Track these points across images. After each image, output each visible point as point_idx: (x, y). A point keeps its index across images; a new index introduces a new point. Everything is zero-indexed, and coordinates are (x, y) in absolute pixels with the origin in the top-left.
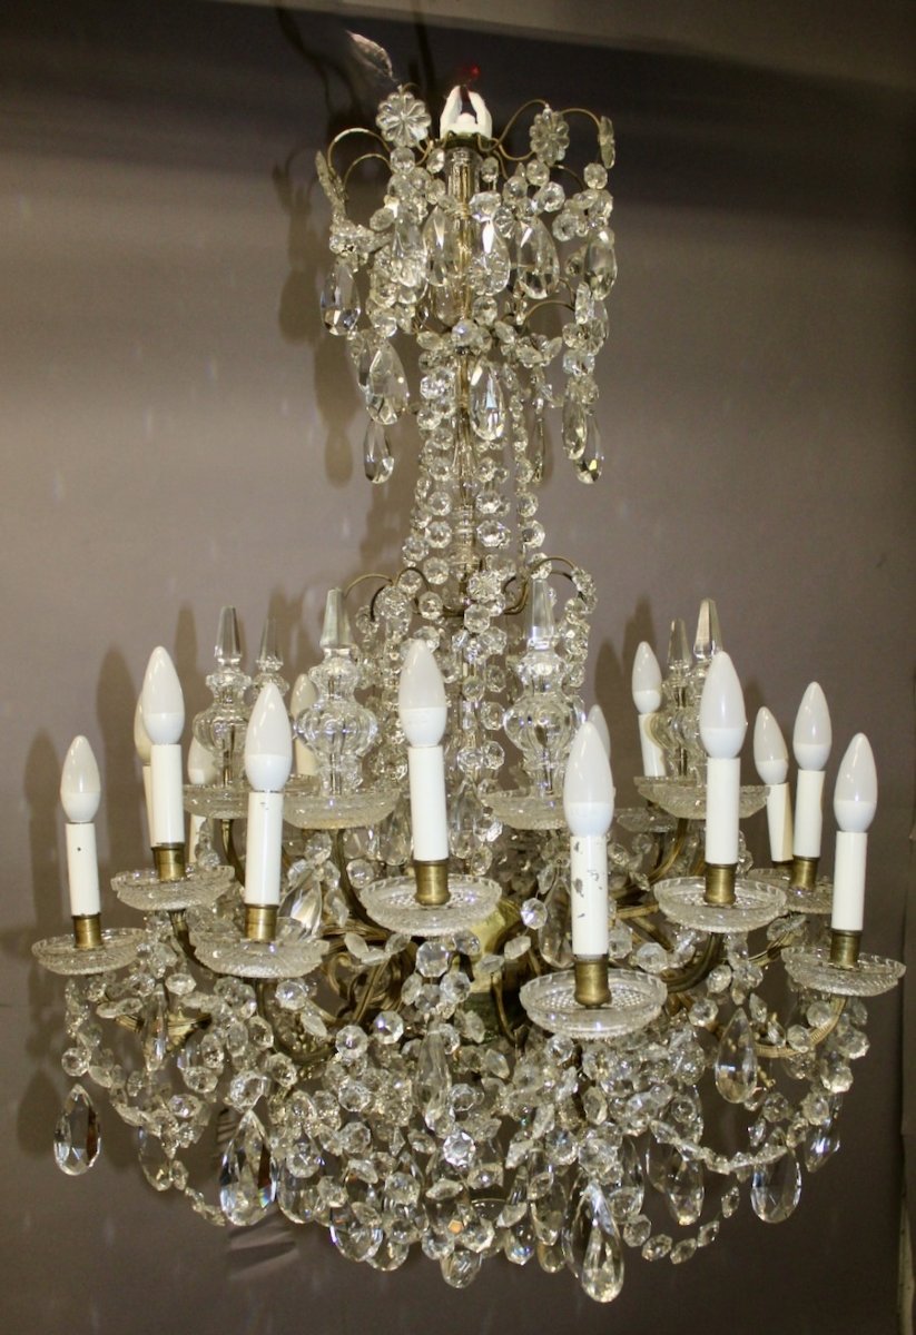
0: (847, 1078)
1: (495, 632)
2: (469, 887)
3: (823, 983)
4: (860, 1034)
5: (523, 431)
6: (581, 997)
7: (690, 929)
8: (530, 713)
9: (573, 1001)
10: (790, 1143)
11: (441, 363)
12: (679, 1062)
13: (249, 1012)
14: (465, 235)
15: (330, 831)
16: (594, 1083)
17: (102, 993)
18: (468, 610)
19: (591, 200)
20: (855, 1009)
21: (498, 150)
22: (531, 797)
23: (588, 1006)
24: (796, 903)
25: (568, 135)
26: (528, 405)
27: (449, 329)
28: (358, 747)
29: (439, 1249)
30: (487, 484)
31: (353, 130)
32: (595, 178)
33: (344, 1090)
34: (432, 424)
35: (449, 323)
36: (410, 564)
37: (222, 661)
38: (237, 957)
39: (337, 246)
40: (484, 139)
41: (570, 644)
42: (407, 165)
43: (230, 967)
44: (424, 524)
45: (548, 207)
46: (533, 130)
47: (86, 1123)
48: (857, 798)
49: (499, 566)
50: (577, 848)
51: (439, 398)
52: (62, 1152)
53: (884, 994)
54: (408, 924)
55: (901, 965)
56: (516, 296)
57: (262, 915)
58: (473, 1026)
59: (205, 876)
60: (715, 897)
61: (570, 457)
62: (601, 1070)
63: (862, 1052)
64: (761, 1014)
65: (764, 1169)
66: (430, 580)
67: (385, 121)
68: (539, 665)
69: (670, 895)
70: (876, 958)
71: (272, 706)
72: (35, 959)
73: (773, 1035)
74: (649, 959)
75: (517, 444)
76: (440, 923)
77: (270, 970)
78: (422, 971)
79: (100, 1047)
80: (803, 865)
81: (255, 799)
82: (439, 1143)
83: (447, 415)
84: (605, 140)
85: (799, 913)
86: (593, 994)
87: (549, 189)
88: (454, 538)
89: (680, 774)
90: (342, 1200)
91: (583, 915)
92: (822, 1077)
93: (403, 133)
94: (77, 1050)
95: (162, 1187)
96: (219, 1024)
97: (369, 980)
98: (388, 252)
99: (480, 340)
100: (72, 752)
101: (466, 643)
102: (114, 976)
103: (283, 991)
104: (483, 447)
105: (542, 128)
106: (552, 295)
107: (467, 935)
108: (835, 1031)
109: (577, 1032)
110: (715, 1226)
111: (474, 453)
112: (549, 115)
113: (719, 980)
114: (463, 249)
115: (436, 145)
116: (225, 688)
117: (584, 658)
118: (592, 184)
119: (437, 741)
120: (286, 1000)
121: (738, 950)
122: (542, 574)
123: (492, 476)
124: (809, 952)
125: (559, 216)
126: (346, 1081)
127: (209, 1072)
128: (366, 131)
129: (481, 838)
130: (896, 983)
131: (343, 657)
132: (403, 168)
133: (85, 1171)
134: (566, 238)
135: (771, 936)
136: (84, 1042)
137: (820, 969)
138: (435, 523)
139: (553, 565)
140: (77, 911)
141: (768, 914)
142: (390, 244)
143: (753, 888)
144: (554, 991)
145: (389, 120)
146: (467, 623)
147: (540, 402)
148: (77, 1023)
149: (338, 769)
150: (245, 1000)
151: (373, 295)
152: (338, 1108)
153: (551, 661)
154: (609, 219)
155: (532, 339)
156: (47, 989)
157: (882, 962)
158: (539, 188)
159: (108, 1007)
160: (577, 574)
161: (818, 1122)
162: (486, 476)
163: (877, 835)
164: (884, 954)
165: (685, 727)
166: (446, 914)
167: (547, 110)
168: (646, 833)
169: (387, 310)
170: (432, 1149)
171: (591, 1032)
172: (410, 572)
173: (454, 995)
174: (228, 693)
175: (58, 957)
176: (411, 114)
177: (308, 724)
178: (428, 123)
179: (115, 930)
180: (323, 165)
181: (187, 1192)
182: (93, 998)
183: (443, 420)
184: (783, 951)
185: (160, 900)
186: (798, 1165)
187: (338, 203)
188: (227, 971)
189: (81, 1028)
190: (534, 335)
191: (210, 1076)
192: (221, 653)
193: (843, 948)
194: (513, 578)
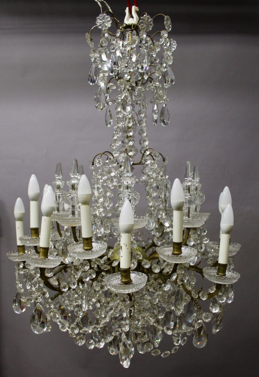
0: (218, 309)
6: (122, 280)
9: (120, 282)
37: (57, 178)
50: (121, 237)
67: (98, 22)
77: (44, 266)
81: (43, 218)
92: (210, 307)
105: (143, 21)
112: (146, 17)
131: (76, 178)
144: (115, 278)
157: (233, 273)
166: (91, 253)
175: (13, 256)
176: (106, 20)
180: (87, 36)
187: (92, 47)
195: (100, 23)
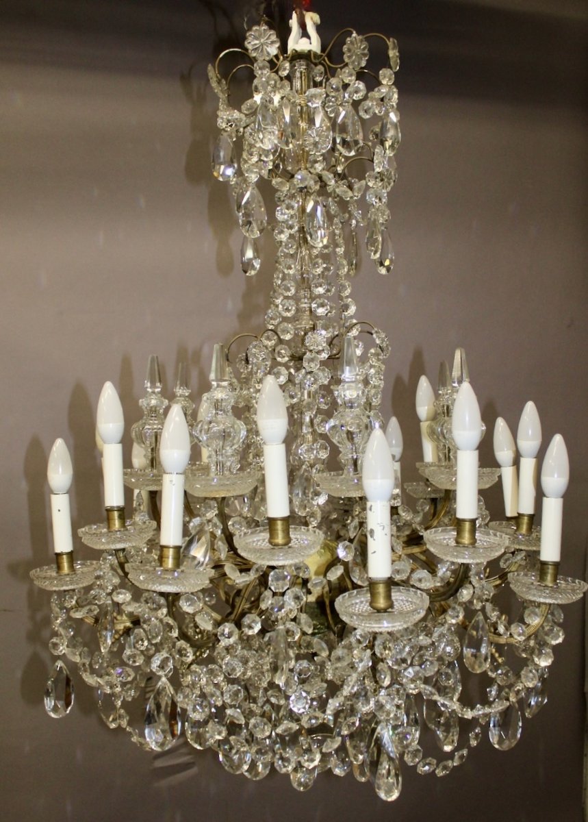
0: (550, 657)
1: (323, 370)
2: (304, 534)
3: (534, 595)
4: (558, 628)
5: (341, 241)
6: (374, 605)
7: (447, 561)
8: (343, 422)
9: (369, 608)
10: (513, 699)
11: (289, 198)
12: (442, 646)
13: (162, 614)
14: (304, 116)
15: (215, 499)
16: (382, 660)
17: (74, 602)
18: (305, 357)
19: (383, 93)
20: (556, 613)
21: (324, 60)
22: (343, 476)
23: (379, 611)
24: (519, 543)
25: (368, 50)
26: (346, 224)
27: (293, 176)
28: (233, 445)
29: (285, 766)
30: (319, 275)
31: (232, 50)
32: (386, 77)
33: (227, 664)
34: (283, 237)
35: (293, 172)
36: (271, 327)
37: (149, 390)
38: (155, 579)
39: (222, 124)
40: (315, 54)
41: (372, 378)
42: (265, 72)
43: (150, 586)
44: (278, 301)
45: (356, 97)
46: (345, 48)
47: (64, 686)
48: (556, 476)
49: (326, 328)
50: (371, 509)
51: (287, 221)
52: (49, 703)
53: (573, 603)
54: (264, 558)
55: (585, 583)
56: (337, 154)
57: (171, 552)
58: (306, 623)
59: (137, 528)
60: (463, 541)
61: (372, 258)
62: (387, 652)
63: (560, 640)
64: (494, 615)
65: (498, 715)
66: (282, 337)
67: (251, 43)
68: (349, 392)
69: (434, 539)
70: (569, 579)
71: (177, 419)
72: (32, 580)
73: (501, 629)
74: (420, 580)
75: (338, 250)
76: (284, 558)
77: (175, 587)
78: (273, 588)
79: (73, 637)
80: (524, 519)
81: (166, 479)
82: (287, 698)
83: (292, 232)
84: (393, 53)
85: (522, 550)
86: (381, 603)
87: (356, 85)
88: (298, 310)
89: (446, 460)
90: (224, 735)
91: (375, 552)
92: (534, 656)
93: (262, 51)
94: (58, 638)
95: (113, 726)
96: (144, 622)
97: (242, 594)
98: (253, 128)
99: (312, 182)
100: (54, 448)
101: (304, 377)
102: (83, 591)
103: (184, 601)
104: (315, 252)
105: (351, 46)
106: (358, 153)
107: (302, 565)
108: (542, 626)
109: (371, 627)
110: (465, 752)
111: (310, 255)
112: (355, 38)
113: (465, 594)
114: (303, 125)
115: (285, 59)
116: (152, 407)
117: (382, 386)
118: (384, 82)
119: (282, 441)
120: (186, 607)
121: (478, 574)
122: (354, 332)
123: (322, 270)
124: (526, 575)
125: (363, 103)
126: (228, 658)
127: (139, 652)
128: (240, 50)
129: (315, 503)
130: (582, 595)
131: (224, 387)
132: (262, 74)
133: (64, 715)
134: (368, 117)
135: (502, 564)
136: (63, 633)
137: (532, 586)
138: (286, 301)
139: (361, 327)
140: (58, 550)
141: (497, 551)
142: (254, 122)
143: (488, 534)
144: (358, 601)
145: (252, 43)
146: (305, 364)
147: (354, 222)
148: (58, 621)
149: (220, 458)
150: (160, 607)
151: (245, 155)
152: (223, 676)
153: (357, 389)
154: (397, 104)
155: (349, 181)
156: (39, 600)
157: (574, 582)
158: (349, 85)
159: (77, 611)
160: (376, 332)
161: (531, 685)
162: (318, 270)
163: (570, 500)
164: (574, 577)
165: (445, 431)
166: (287, 551)
167: (354, 35)
168: (425, 499)
169: (253, 165)
170: (282, 702)
171: (380, 627)
172: (270, 333)
173: (293, 603)
174: (153, 410)
175: (46, 579)
176: (267, 39)
177: (201, 431)
178: (277, 45)
179: (83, 562)
180: (212, 73)
181: (128, 729)
182: (67, 605)
183: (290, 234)
184: (509, 575)
185: (108, 543)
186: (519, 713)
187: (223, 97)
188: (149, 588)
189: (61, 624)
190: (350, 179)
191: (139, 655)
192: (149, 385)
193: (547, 573)
194: (337, 335)
195: (256, 44)
